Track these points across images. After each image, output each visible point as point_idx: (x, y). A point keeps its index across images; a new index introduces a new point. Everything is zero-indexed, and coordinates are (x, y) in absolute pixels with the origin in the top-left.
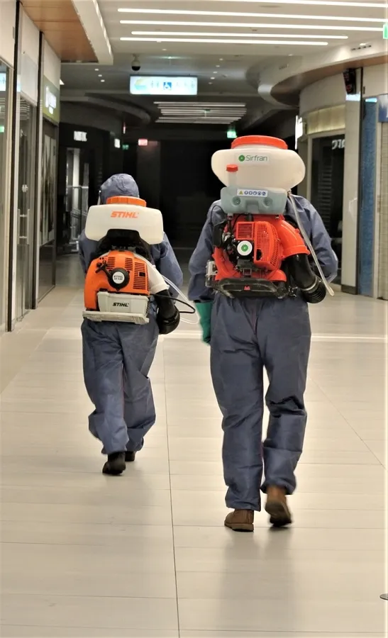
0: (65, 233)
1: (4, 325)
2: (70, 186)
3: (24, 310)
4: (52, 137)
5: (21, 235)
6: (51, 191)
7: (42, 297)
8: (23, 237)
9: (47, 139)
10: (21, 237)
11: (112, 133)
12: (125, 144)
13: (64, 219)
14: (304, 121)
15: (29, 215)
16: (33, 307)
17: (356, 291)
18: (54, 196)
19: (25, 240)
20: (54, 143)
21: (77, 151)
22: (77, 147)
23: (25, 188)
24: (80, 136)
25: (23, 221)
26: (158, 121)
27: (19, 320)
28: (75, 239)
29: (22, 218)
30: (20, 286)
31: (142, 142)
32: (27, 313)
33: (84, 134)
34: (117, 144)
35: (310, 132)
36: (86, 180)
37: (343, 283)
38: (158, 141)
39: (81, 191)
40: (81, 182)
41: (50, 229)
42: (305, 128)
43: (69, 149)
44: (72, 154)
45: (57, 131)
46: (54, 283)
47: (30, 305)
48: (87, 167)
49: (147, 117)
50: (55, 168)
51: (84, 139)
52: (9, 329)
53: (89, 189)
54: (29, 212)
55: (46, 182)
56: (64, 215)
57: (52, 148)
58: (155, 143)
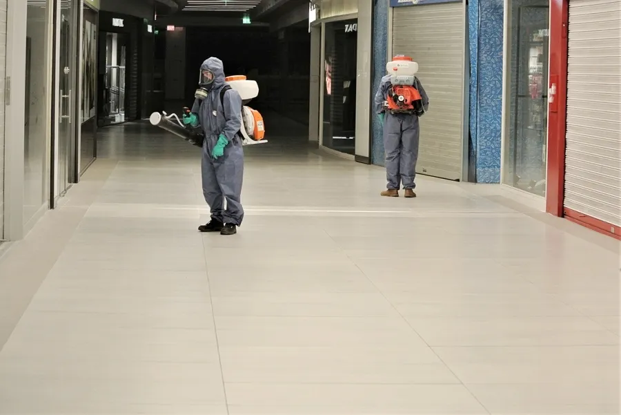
0: (105, 107)
1: (47, 203)
2: (109, 66)
3: (68, 184)
4: (93, 22)
5: (63, 114)
6: (92, 70)
7: (84, 170)
8: (65, 116)
9: (88, 24)
10: (63, 117)
11: (145, 20)
12: (156, 30)
13: (104, 94)
14: (318, 7)
15: (70, 96)
16: (76, 181)
17: (369, 161)
18: (94, 75)
19: (67, 119)
20: (95, 27)
21: (115, 35)
22: (115, 32)
23: (66, 70)
24: (118, 22)
25: (65, 101)
26: (185, 9)
27: (62, 195)
28: (113, 112)
29: (64, 98)
30: (63, 162)
31: (170, 28)
32: (70, 187)
33: (121, 21)
34: (150, 29)
35: (323, 17)
36: (123, 61)
37: (356, 154)
38: (184, 26)
39: (118, 70)
40: (119, 63)
41: (91, 107)
42: (319, 14)
43: (108, 33)
44: (111, 37)
45: (97, 18)
46: (95, 155)
47: (73, 180)
48: (123, 48)
49: (176, 5)
50: (95, 51)
51: (122, 25)
52: (52, 206)
53: (126, 68)
54: (71, 92)
55: (87, 63)
56: (104, 91)
57: (93, 32)
58: (180, 29)
